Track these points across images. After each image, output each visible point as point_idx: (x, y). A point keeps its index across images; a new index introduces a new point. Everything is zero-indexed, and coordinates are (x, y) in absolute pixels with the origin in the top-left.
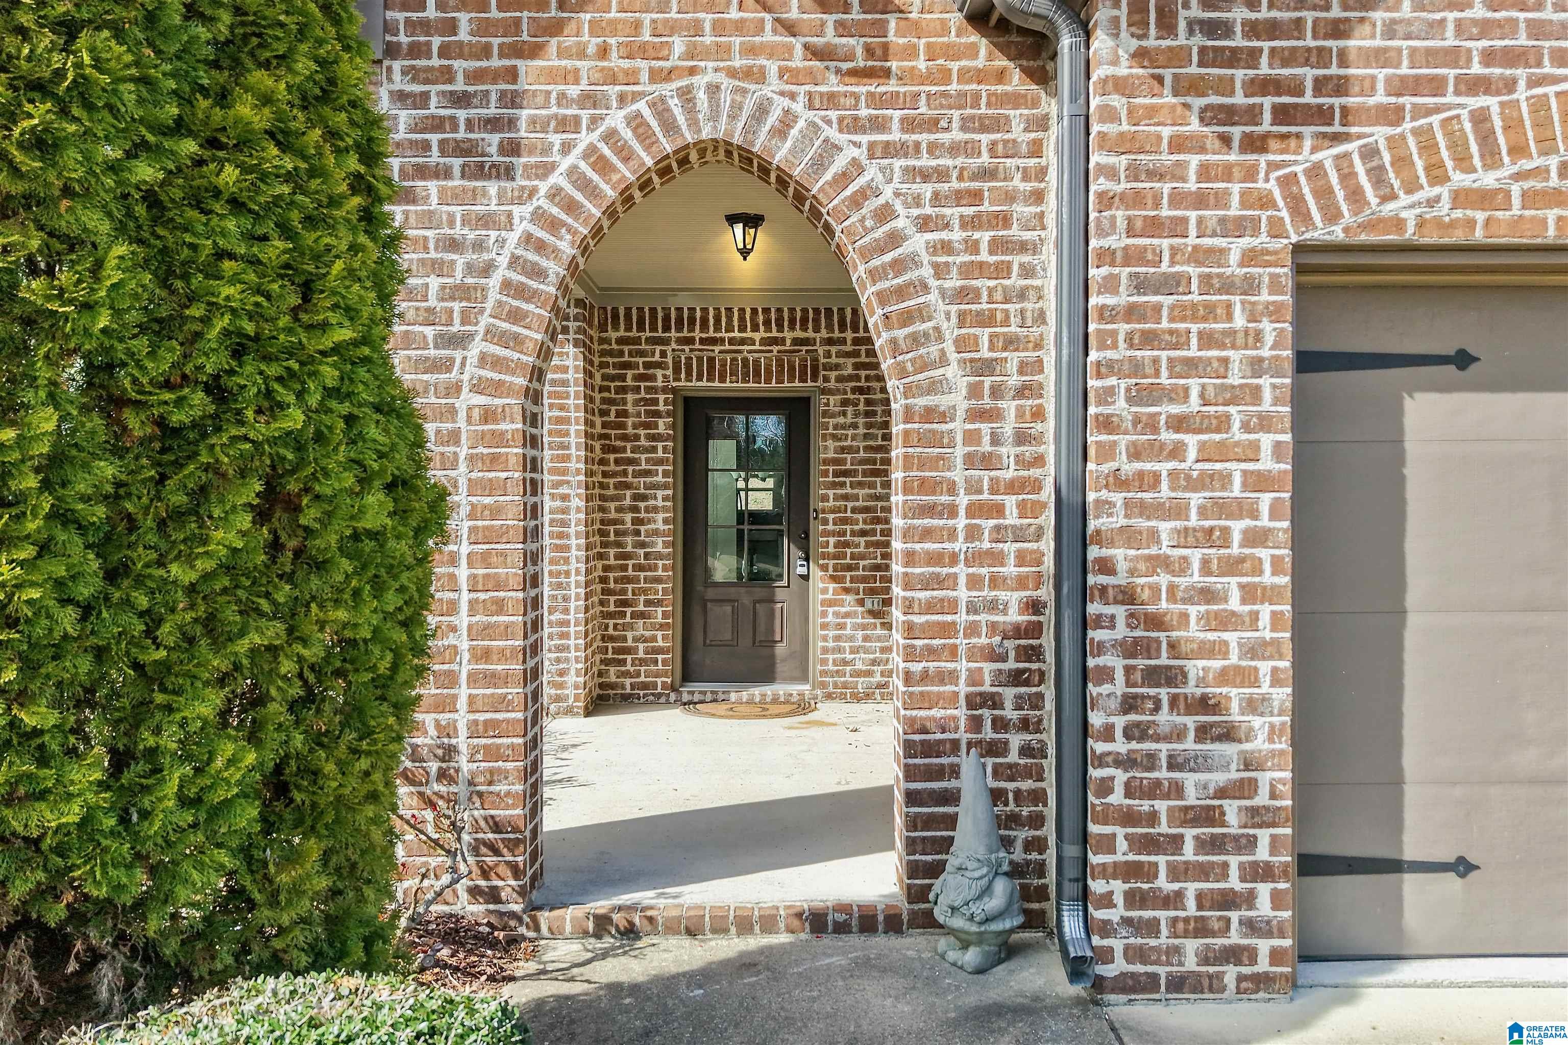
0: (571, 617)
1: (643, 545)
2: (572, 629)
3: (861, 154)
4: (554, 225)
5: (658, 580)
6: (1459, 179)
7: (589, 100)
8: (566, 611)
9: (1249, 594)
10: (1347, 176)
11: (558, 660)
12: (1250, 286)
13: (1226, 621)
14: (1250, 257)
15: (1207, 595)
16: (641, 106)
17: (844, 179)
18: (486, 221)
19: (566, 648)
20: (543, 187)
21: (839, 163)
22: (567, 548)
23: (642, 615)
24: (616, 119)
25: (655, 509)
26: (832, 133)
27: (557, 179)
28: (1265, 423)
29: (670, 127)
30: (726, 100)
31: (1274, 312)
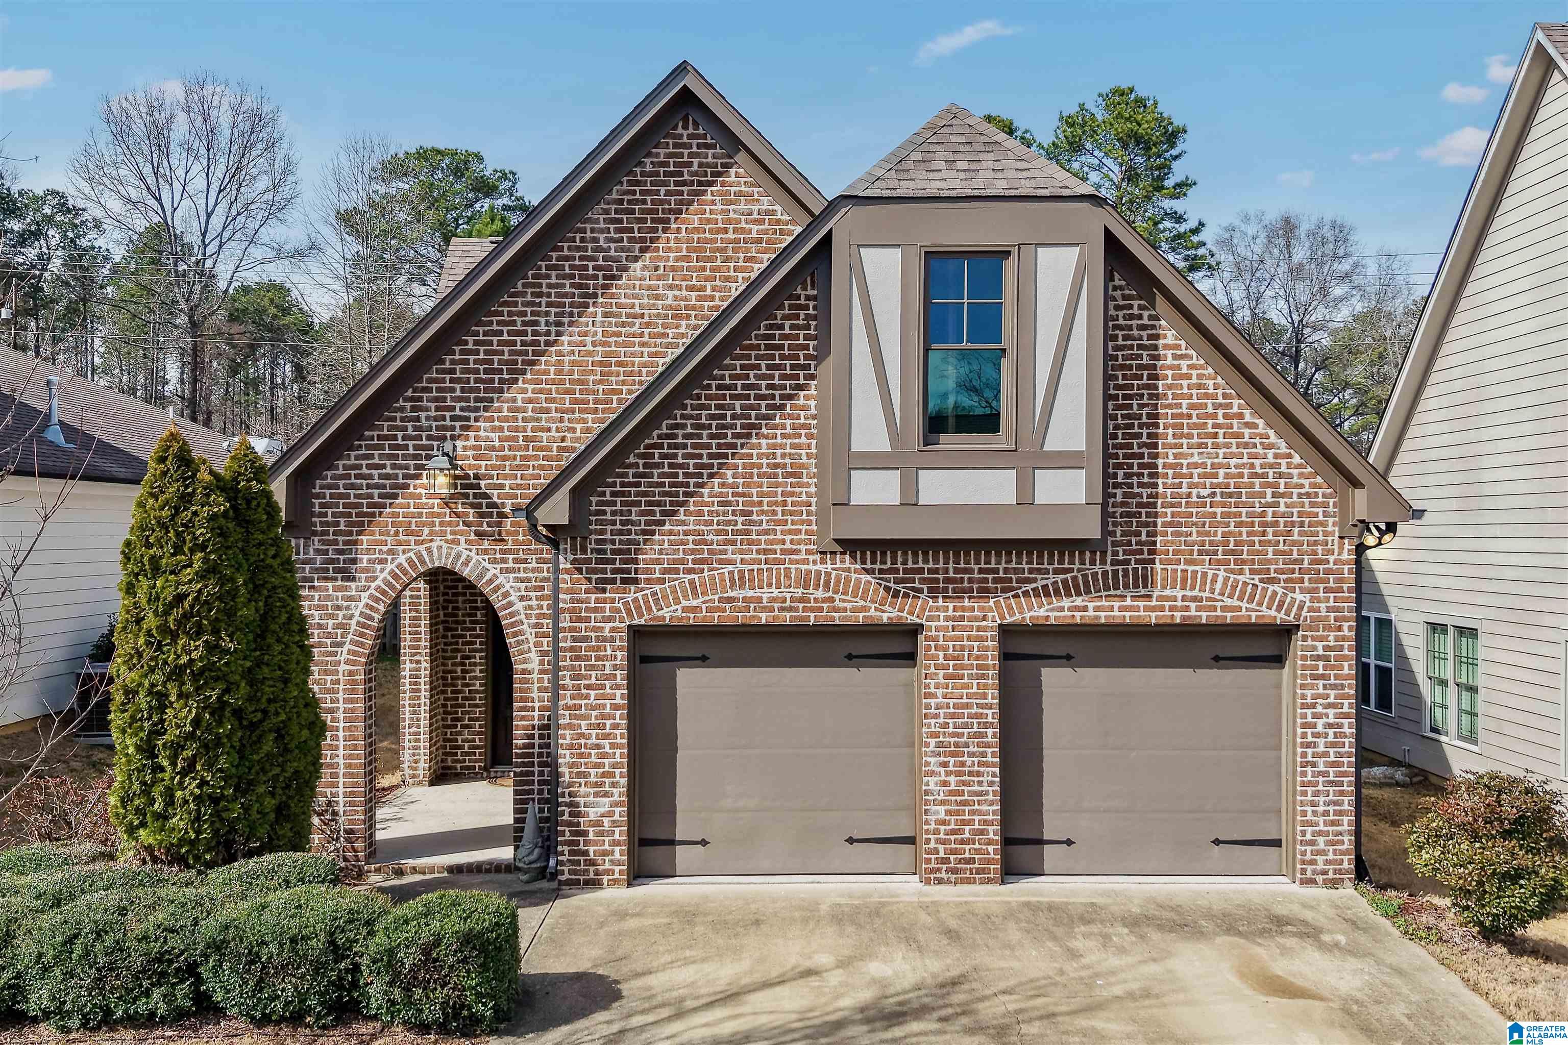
0: (422, 730)
1: (467, 685)
2: (422, 737)
3: (497, 572)
4: (377, 600)
5: (477, 706)
6: (685, 603)
7: (391, 552)
8: (418, 727)
9: (612, 746)
10: (646, 602)
11: (414, 755)
12: (613, 640)
13: (604, 756)
14: (613, 630)
15: (598, 747)
16: (411, 554)
17: (490, 581)
18: (350, 599)
19: (418, 748)
20: (373, 585)
21: (488, 576)
22: (419, 691)
23: (467, 726)
24: (401, 559)
25: (475, 664)
26: (486, 564)
27: (379, 582)
28: (618, 687)
29: (423, 562)
30: (444, 551)
31: (621, 649)
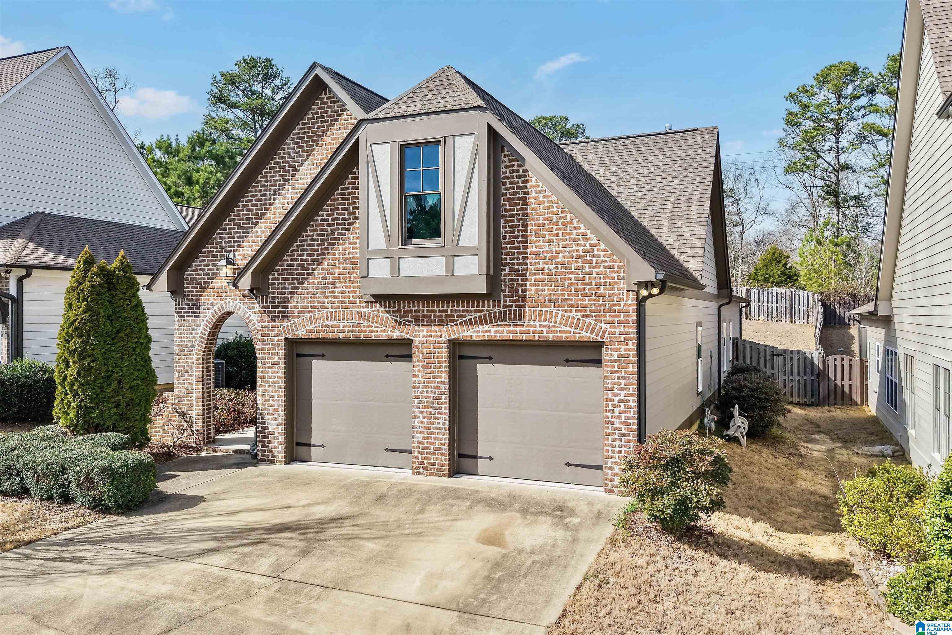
3: (251, 313)
4: (207, 326)
7: (212, 304)
16: (219, 305)
17: (248, 318)
18: (197, 325)
20: (205, 319)
24: (215, 307)
26: (246, 310)
27: (207, 318)
29: (223, 309)
30: (231, 303)
